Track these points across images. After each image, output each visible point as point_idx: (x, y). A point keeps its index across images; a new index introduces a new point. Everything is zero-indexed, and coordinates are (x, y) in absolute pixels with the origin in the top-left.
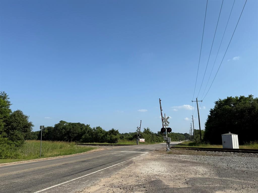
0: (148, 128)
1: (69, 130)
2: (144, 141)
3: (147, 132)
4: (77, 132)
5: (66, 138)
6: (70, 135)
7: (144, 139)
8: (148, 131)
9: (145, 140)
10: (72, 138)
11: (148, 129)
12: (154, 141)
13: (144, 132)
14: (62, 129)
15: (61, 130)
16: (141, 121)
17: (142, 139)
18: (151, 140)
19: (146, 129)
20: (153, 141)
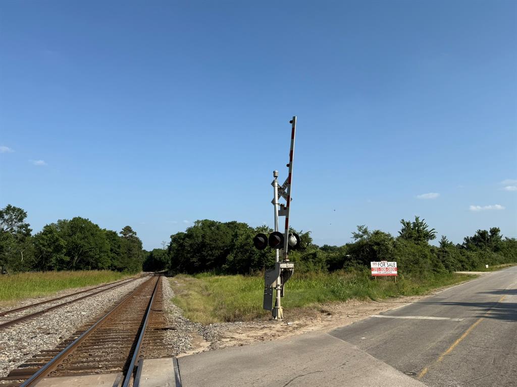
0: (417, 219)
1: (200, 239)
2: (396, 272)
3: (415, 235)
4: (221, 245)
5: (194, 262)
6: (204, 253)
7: (394, 264)
8: (418, 231)
9: (398, 268)
10: (209, 260)
11: (417, 224)
12: (447, 267)
13: (402, 236)
14: (184, 239)
15: (182, 241)
16: (292, 122)
17: (386, 262)
18: (436, 266)
19: (412, 220)
20: (444, 269)
